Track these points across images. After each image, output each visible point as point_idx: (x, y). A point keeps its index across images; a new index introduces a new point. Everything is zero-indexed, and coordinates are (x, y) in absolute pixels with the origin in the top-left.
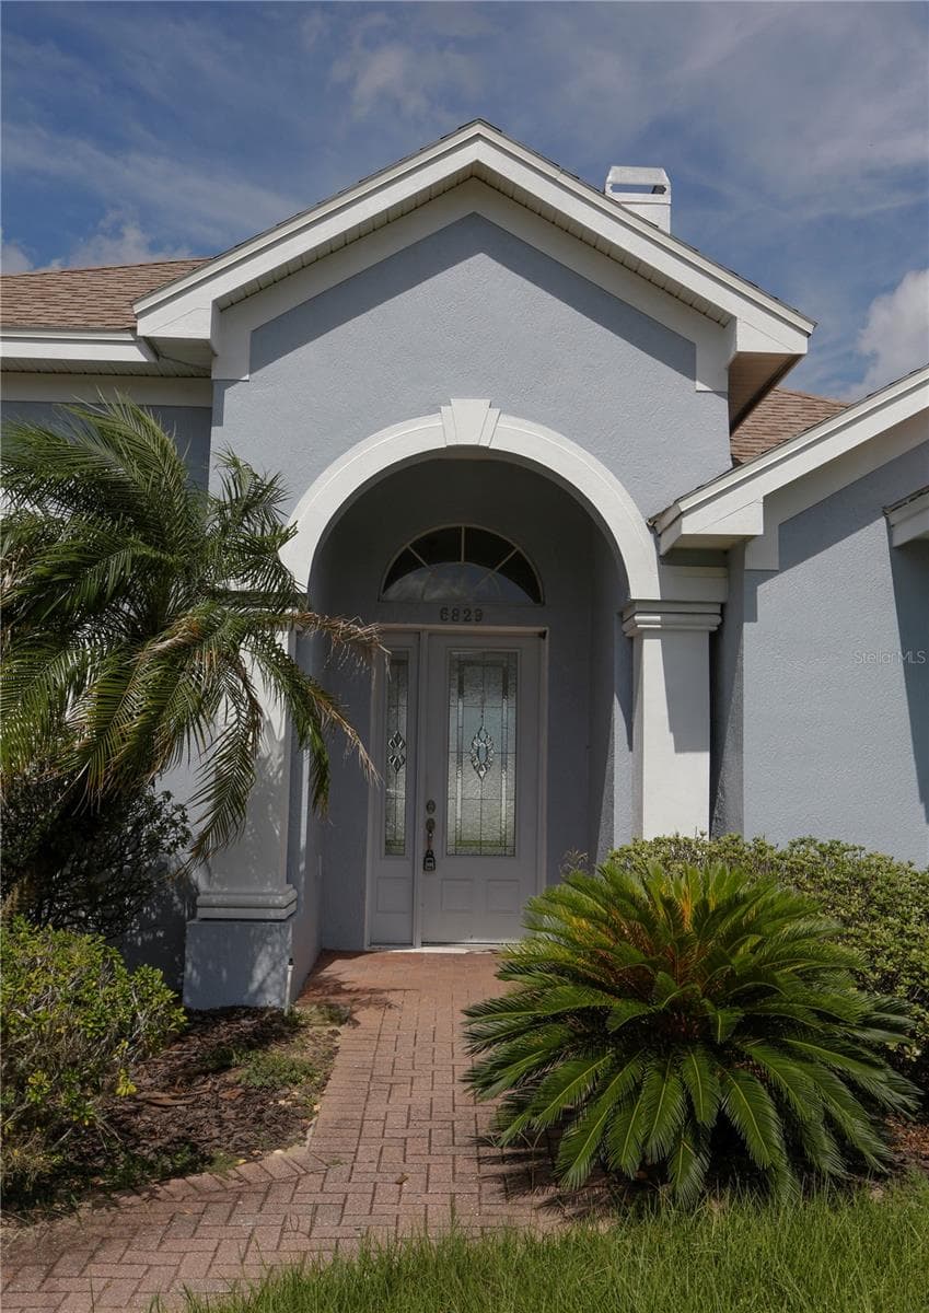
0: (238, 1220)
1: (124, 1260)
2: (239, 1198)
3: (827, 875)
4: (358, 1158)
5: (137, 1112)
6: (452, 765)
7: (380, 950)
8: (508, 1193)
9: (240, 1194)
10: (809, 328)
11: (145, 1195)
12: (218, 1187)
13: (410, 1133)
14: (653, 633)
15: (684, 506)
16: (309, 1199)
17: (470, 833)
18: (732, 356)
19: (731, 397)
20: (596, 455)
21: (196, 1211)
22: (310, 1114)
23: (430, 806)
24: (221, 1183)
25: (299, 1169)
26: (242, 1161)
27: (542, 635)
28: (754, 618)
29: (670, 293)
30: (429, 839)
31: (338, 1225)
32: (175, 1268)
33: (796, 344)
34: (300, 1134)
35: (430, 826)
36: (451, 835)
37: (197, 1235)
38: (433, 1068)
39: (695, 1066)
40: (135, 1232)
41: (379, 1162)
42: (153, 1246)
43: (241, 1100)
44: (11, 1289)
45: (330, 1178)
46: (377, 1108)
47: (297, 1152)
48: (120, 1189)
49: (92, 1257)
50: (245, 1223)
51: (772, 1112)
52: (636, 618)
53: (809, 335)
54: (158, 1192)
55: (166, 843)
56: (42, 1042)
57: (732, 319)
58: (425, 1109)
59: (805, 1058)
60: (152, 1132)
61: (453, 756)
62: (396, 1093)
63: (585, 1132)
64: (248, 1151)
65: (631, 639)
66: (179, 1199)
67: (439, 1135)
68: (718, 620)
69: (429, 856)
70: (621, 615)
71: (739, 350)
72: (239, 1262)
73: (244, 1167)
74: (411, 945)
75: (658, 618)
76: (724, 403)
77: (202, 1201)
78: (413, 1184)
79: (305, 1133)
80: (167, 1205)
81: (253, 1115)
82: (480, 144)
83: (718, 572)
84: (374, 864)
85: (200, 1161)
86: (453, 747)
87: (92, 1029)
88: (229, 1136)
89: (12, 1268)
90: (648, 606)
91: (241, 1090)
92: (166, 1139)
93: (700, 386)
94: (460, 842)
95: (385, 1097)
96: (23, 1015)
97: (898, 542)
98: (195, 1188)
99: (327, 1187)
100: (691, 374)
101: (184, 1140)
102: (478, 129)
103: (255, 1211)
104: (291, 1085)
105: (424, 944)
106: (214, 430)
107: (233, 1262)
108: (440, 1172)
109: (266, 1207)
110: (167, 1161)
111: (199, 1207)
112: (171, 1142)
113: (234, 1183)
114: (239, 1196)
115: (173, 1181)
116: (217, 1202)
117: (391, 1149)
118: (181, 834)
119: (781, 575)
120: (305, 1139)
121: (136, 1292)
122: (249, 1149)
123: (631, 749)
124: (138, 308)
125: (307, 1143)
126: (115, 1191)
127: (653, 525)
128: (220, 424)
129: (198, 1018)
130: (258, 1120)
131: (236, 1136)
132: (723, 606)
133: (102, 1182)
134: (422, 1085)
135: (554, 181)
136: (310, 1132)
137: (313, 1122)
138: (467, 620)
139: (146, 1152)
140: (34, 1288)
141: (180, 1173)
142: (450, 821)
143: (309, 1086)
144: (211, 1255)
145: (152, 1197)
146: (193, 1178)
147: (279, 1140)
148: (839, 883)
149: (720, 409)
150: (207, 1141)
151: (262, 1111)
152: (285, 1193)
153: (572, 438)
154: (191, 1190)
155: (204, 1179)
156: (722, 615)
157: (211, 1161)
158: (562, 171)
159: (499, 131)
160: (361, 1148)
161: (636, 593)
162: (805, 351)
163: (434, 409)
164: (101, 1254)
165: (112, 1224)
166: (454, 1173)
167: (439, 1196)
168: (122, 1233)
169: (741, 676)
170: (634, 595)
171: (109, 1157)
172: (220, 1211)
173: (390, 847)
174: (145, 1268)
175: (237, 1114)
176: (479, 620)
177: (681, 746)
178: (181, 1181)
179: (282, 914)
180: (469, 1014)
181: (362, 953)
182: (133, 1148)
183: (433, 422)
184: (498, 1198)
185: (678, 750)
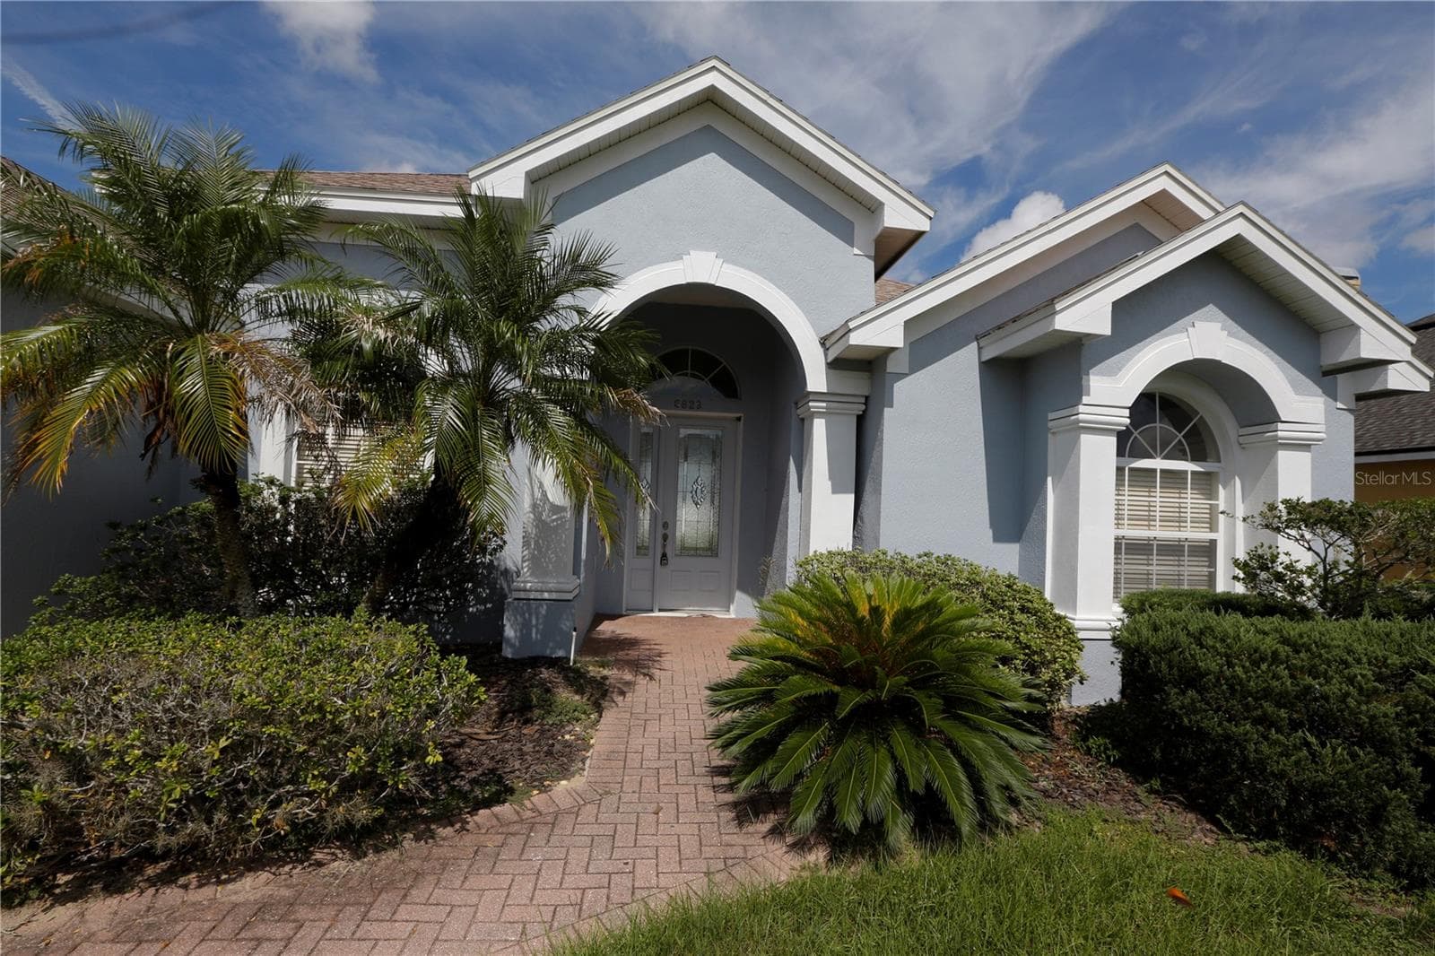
0: (530, 854)
1: (431, 901)
2: (531, 830)
3: (953, 579)
4: (624, 789)
5: (460, 745)
6: (680, 500)
7: (633, 614)
8: (741, 819)
9: (533, 824)
10: (931, 214)
11: (458, 826)
12: (516, 818)
13: (661, 764)
14: (820, 415)
15: (852, 325)
16: (587, 830)
17: (690, 542)
18: (879, 230)
19: (876, 259)
20: (786, 293)
21: (496, 844)
22: (588, 747)
23: (665, 525)
24: (518, 813)
25: (579, 799)
26: (535, 792)
27: (739, 419)
28: (891, 406)
29: (839, 188)
30: (664, 546)
31: (610, 859)
32: (473, 909)
33: (922, 224)
34: (580, 765)
35: (665, 538)
36: (678, 543)
37: (496, 870)
38: (673, 706)
39: (900, 739)
40: (444, 867)
41: (640, 793)
42: (458, 883)
43: (537, 735)
44: (328, 936)
45: (603, 809)
46: (636, 742)
47: (577, 782)
48: (439, 820)
49: (405, 896)
50: (536, 856)
51: (963, 777)
52: (810, 404)
53: (931, 218)
54: (468, 823)
55: (490, 548)
56: (358, 723)
57: (881, 204)
58: (670, 742)
59: (978, 728)
60: (471, 763)
61: (680, 495)
62: (649, 728)
63: (808, 789)
64: (540, 783)
65: (803, 420)
66: (484, 831)
67: (684, 765)
68: (864, 407)
69: (664, 556)
70: (796, 404)
71: (886, 225)
72: (528, 902)
73: (537, 798)
74: (652, 611)
75: (824, 404)
76: (873, 263)
77: (502, 833)
78: (667, 815)
79: (584, 763)
80: (474, 837)
81: (546, 748)
82: (715, 73)
83: (865, 375)
84: (630, 561)
85: (503, 793)
86: (680, 489)
87: (401, 714)
88: (527, 768)
89: (336, 908)
90: (818, 396)
91: (537, 727)
92: (479, 772)
93: (856, 251)
94: (683, 548)
95: (641, 732)
96: (340, 702)
97: (984, 359)
98: (498, 819)
99: (602, 818)
100: (851, 244)
101: (493, 771)
102: (713, 63)
103: (543, 844)
104: (574, 722)
105: (660, 610)
107: (523, 902)
108: (687, 802)
109: (553, 839)
110: (478, 792)
111: (500, 838)
112: (483, 774)
113: (529, 814)
114: (532, 827)
115: (481, 812)
116: (513, 834)
117: (648, 779)
118: (500, 542)
119: (910, 377)
120: (584, 770)
121: (437, 939)
122: (542, 780)
123: (800, 491)
124: (472, 175)
125: (586, 773)
126: (434, 822)
127: (823, 342)
129: (512, 666)
130: (549, 753)
131: (533, 768)
132: (867, 398)
133: (425, 812)
134: (667, 720)
135: (765, 102)
136: (588, 762)
137: (589, 754)
138: (691, 408)
139: (462, 783)
140: (348, 934)
141: (488, 803)
142: (678, 534)
143: (586, 723)
144: (505, 893)
145: (463, 828)
146: (497, 809)
147: (565, 773)
148: (962, 585)
149: (870, 267)
150: (511, 772)
151: (553, 745)
152: (567, 822)
153: (771, 280)
154: (495, 822)
155: (504, 810)
156: (866, 404)
157: (511, 791)
158: (771, 96)
159: (728, 65)
160: (626, 778)
161: (811, 387)
162: (928, 229)
163: (678, 257)
164: (414, 892)
165: (426, 859)
166: (697, 803)
167: (688, 826)
168: (434, 868)
169: (881, 444)
170: (810, 388)
171: (434, 788)
172: (516, 842)
173: (641, 550)
174: (448, 908)
175: (534, 747)
176: (699, 408)
177: (836, 490)
178: (487, 811)
179: (570, 596)
180: (711, 689)
181: (621, 616)
182: (453, 779)
183: (678, 265)
184: (733, 828)
185: (834, 492)
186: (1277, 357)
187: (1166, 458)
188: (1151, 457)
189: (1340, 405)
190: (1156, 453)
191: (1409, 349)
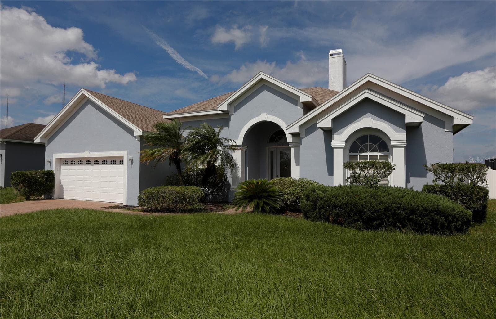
14: (292, 147)
20: (282, 120)
28: (302, 145)
33: (311, 99)
52: (289, 145)
57: (300, 97)
65: (288, 149)
71: (301, 101)
75: (292, 145)
76: (302, 109)
82: (261, 75)
83: (297, 137)
90: (291, 143)
93: (298, 107)
102: (261, 73)
106: (230, 122)
119: (305, 138)
124: (218, 107)
128: (231, 121)
135: (272, 79)
138: (281, 146)
163: (259, 115)
170: (289, 142)
176: (283, 145)
183: (259, 117)
185: (296, 165)
186: (390, 124)
187: (371, 152)
188: (366, 152)
189: (446, 130)
190: (368, 151)
191: (423, 118)
